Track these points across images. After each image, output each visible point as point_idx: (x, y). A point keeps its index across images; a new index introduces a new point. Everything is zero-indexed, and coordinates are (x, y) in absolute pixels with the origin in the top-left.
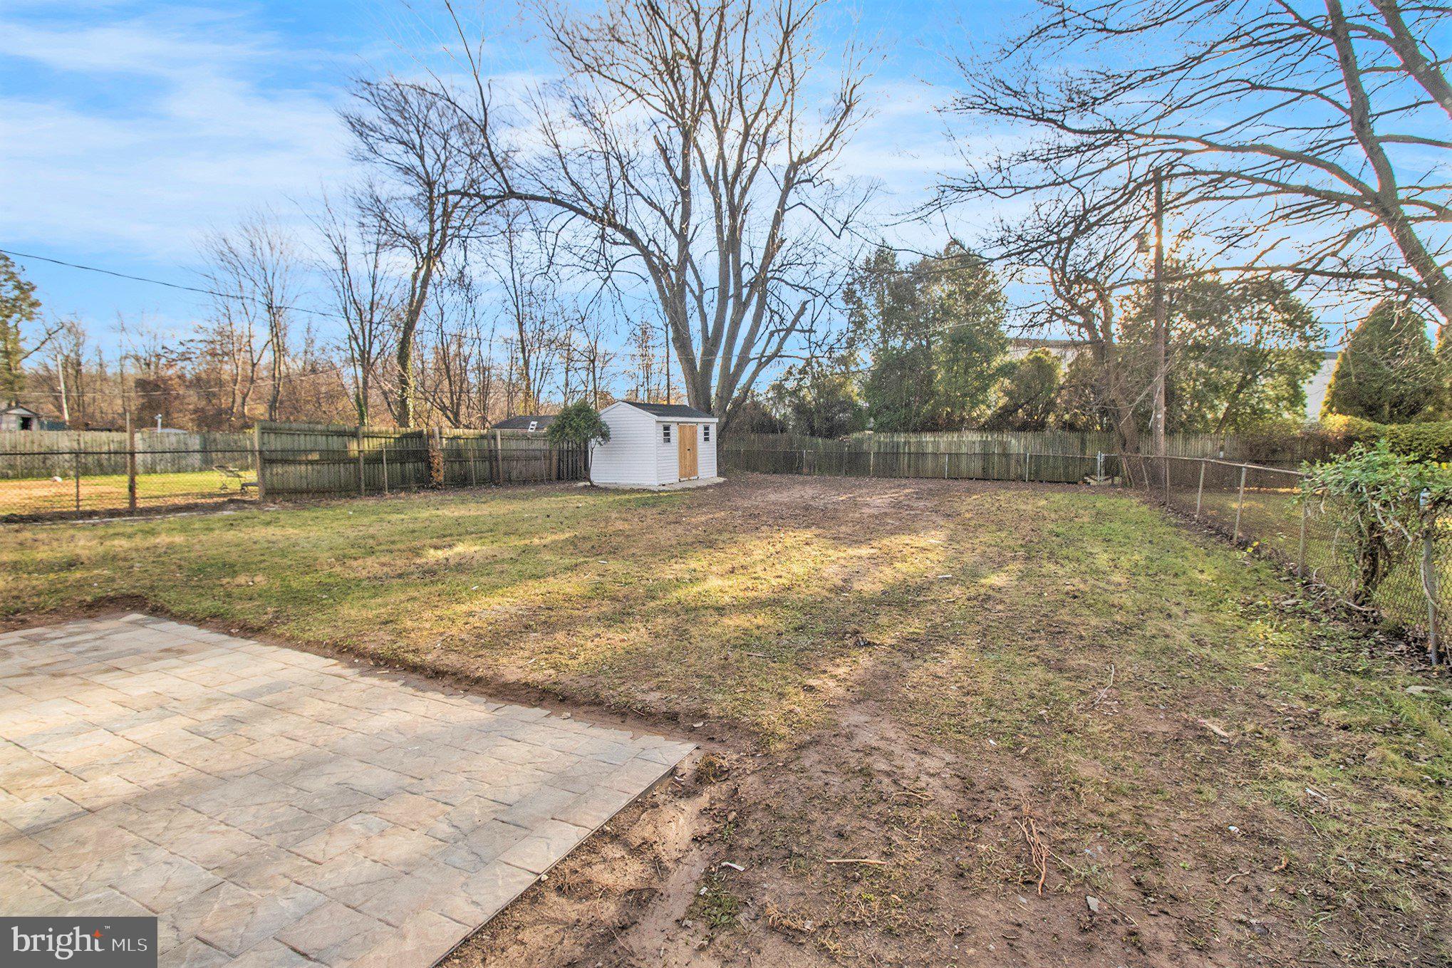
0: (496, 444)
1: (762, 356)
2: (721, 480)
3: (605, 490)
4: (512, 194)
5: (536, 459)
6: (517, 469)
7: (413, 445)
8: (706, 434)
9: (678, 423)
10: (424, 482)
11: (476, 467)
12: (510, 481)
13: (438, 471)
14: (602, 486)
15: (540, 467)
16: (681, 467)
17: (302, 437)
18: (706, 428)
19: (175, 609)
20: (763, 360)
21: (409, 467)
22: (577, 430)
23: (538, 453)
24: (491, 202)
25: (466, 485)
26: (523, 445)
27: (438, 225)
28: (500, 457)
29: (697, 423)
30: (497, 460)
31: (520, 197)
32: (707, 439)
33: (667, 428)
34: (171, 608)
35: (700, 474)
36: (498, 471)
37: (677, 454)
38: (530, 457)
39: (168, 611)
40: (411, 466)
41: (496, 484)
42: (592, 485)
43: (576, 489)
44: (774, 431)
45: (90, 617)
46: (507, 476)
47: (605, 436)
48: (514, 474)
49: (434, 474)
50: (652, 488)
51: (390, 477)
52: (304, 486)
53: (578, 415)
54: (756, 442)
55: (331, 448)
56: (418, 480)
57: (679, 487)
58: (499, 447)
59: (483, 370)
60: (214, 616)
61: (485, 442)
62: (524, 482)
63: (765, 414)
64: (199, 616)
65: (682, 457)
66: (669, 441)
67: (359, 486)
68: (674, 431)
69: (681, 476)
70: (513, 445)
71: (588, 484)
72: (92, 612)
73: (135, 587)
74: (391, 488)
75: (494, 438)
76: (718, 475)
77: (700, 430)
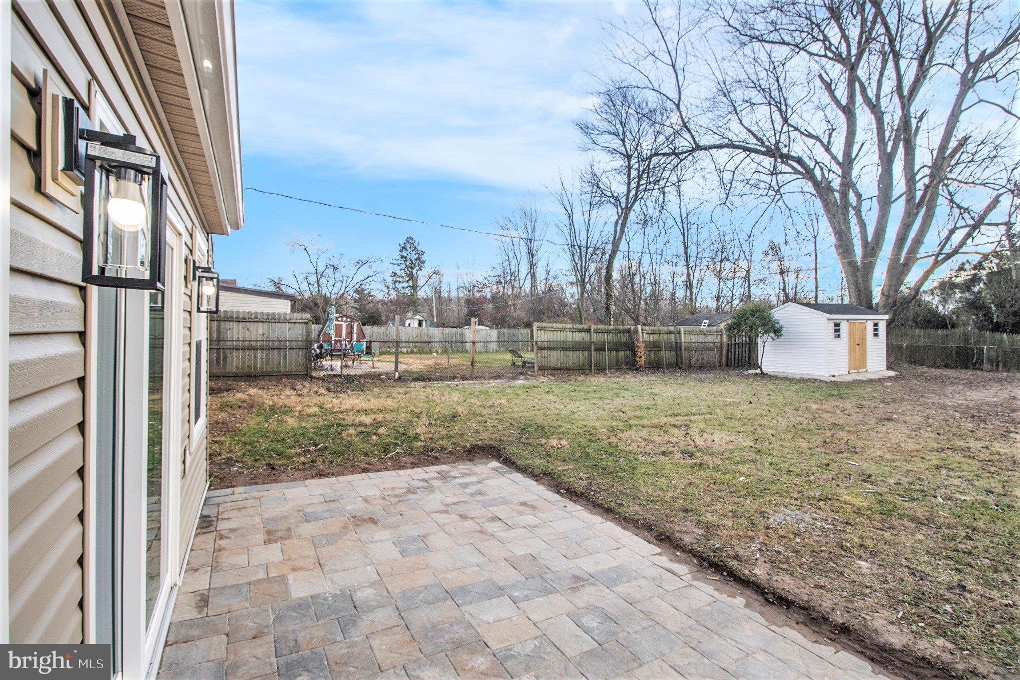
0: (680, 338)
1: (939, 254)
2: (892, 373)
3: (775, 378)
4: (698, 147)
5: (710, 349)
6: (696, 357)
7: (624, 338)
8: (876, 330)
9: (848, 320)
10: (632, 366)
11: (666, 355)
12: (690, 366)
13: (640, 357)
14: (772, 374)
15: (714, 355)
16: (850, 360)
17: (559, 332)
18: (876, 325)
19: (519, 463)
20: (941, 257)
21: (622, 353)
22: (751, 327)
23: (712, 345)
24: (681, 157)
25: (658, 369)
26: (700, 338)
27: (633, 185)
28: (683, 348)
29: (867, 320)
30: (681, 350)
31: (705, 148)
32: (876, 335)
33: (837, 325)
34: (516, 461)
35: (868, 367)
36: (682, 358)
37: (847, 349)
38: (706, 348)
39: (514, 463)
40: (623, 353)
41: (681, 368)
42: (762, 373)
43: (748, 375)
44: (945, 326)
45: (470, 460)
46: (688, 362)
47: (777, 332)
48: (693, 363)
49: (638, 359)
50: (823, 379)
51: (610, 360)
52: (559, 365)
53: (753, 315)
54: (922, 337)
55: (574, 340)
56: (627, 364)
57: (850, 378)
58: (683, 340)
59: (656, 283)
60: (545, 474)
61: (673, 336)
62: (701, 367)
63: (930, 311)
64: (536, 473)
65: (851, 351)
66: (839, 336)
67: (590, 366)
68: (844, 327)
69: (850, 368)
70: (693, 338)
71: (758, 371)
72: (470, 457)
73: (491, 439)
74: (610, 369)
75: (679, 333)
76: (887, 369)
77: (870, 326)
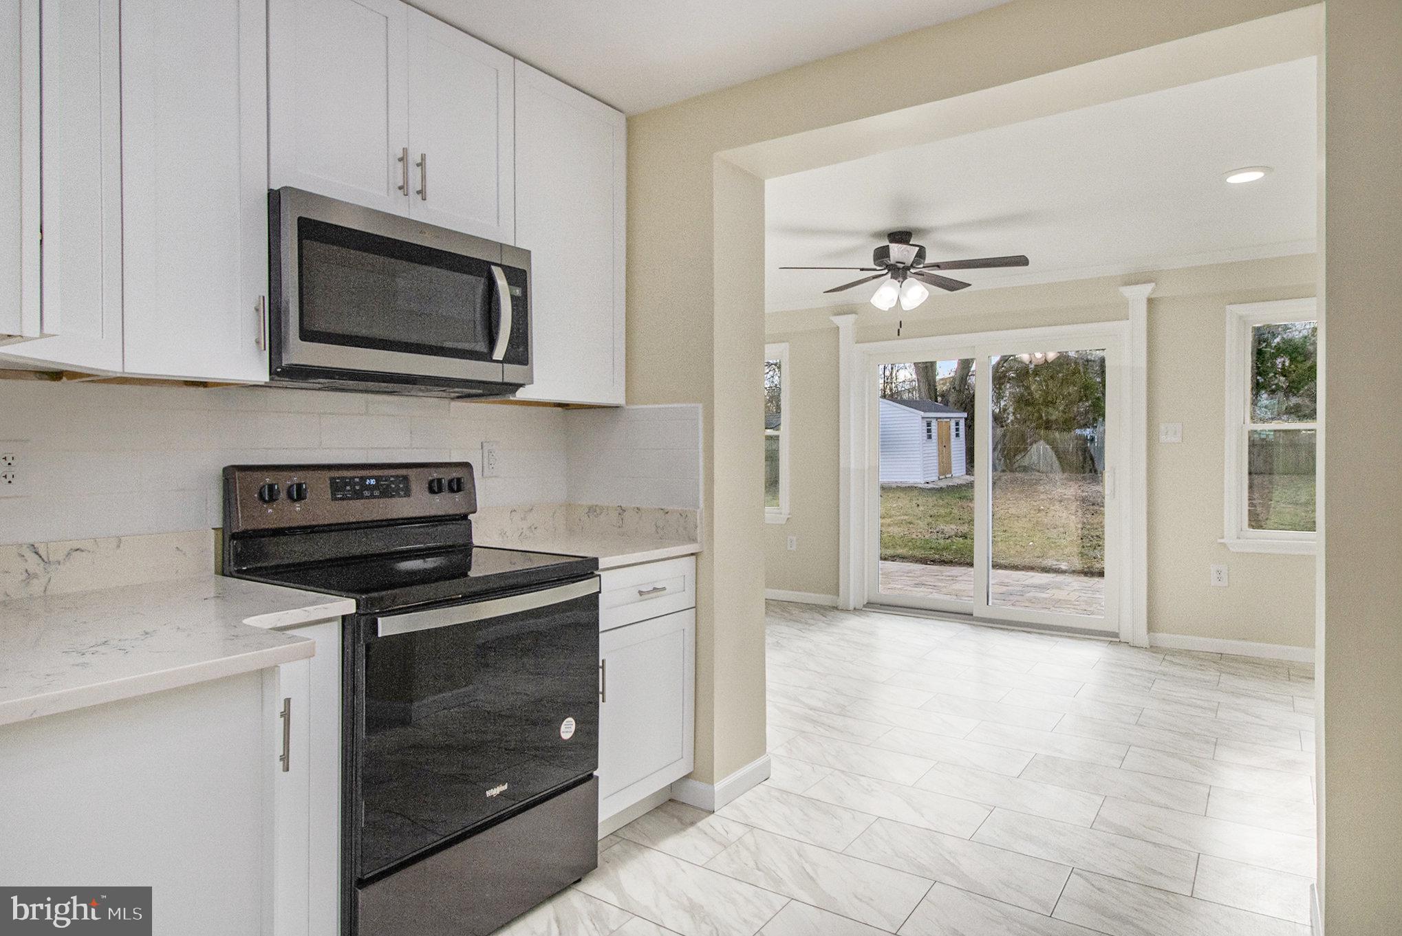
2: (968, 477)
8: (957, 430)
9: (937, 418)
16: (939, 464)
18: (957, 424)
29: (950, 418)
32: (957, 435)
33: (929, 424)
35: (953, 472)
37: (937, 451)
50: (919, 486)
57: (939, 484)
65: (940, 453)
66: (930, 437)
68: (934, 427)
69: (940, 473)
76: (967, 474)
77: (953, 424)
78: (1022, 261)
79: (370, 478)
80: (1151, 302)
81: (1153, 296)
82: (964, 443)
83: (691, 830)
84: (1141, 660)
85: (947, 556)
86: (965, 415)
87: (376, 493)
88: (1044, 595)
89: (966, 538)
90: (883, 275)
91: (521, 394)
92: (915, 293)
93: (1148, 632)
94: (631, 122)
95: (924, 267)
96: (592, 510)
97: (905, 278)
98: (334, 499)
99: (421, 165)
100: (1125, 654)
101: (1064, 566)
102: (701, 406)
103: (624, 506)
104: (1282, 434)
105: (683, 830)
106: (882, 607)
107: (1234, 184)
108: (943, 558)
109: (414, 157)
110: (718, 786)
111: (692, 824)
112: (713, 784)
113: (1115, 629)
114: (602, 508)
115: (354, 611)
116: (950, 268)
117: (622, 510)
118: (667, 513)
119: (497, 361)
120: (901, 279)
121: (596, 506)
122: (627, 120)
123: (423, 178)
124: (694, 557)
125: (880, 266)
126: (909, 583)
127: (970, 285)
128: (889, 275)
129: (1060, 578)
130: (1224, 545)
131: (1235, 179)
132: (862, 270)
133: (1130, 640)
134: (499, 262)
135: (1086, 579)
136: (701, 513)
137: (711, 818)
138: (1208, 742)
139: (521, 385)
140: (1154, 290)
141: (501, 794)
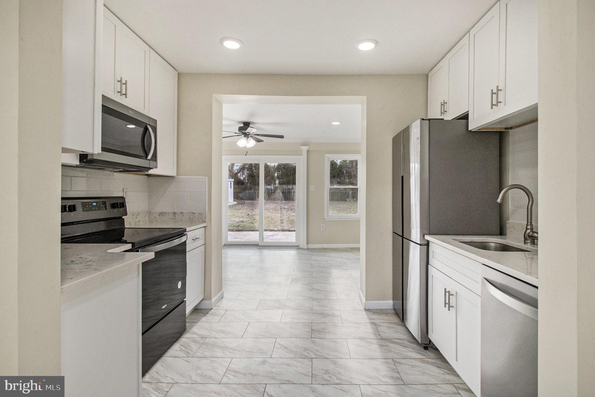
18: (231, 183)
32: (231, 187)
76: (234, 201)
78: (282, 137)
79: (94, 202)
80: (308, 151)
81: (309, 149)
82: (233, 190)
83: (208, 315)
84: (305, 252)
85: (240, 228)
86: (233, 180)
87: (97, 208)
88: (274, 238)
89: (243, 222)
90: (240, 135)
91: (151, 172)
92: (251, 143)
93: (307, 244)
94: (179, 74)
95: (254, 135)
96: (161, 214)
97: (248, 138)
98: (83, 211)
99: (125, 84)
100: (301, 251)
101: (276, 229)
102: (207, 178)
103: (175, 212)
104: (336, 189)
105: (206, 315)
106: (230, 246)
107: (334, 124)
108: (239, 229)
109: (124, 82)
110: (213, 300)
111: (207, 313)
112: (211, 300)
113: (297, 245)
114: (166, 213)
115: (131, 248)
116: (261, 136)
117: (175, 213)
118: (194, 213)
119: (148, 160)
120: (247, 138)
121: (163, 212)
122: (178, 73)
123: (126, 89)
124: (204, 228)
125: (240, 132)
126: (232, 238)
127: (263, 141)
128: (243, 135)
129: (276, 233)
130: (324, 219)
131: (334, 123)
132: (235, 133)
133: (302, 247)
134: (149, 124)
135: (282, 232)
136: (207, 213)
137: (212, 310)
138: (328, 268)
139: (152, 168)
140: (309, 148)
141: (165, 307)
